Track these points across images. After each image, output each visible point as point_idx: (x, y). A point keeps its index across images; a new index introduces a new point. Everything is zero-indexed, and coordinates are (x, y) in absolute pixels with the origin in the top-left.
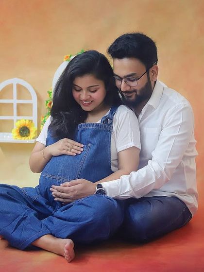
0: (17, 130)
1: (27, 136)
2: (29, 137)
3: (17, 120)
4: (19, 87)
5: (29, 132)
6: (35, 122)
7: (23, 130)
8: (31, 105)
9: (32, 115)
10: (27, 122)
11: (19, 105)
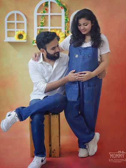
0: (17, 36)
1: (22, 39)
2: (23, 39)
3: (17, 31)
4: (18, 15)
5: (23, 37)
6: (26, 32)
7: (20, 36)
8: (23, 24)
9: (24, 29)
10: (22, 32)
11: (17, 24)
